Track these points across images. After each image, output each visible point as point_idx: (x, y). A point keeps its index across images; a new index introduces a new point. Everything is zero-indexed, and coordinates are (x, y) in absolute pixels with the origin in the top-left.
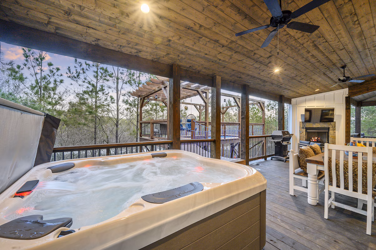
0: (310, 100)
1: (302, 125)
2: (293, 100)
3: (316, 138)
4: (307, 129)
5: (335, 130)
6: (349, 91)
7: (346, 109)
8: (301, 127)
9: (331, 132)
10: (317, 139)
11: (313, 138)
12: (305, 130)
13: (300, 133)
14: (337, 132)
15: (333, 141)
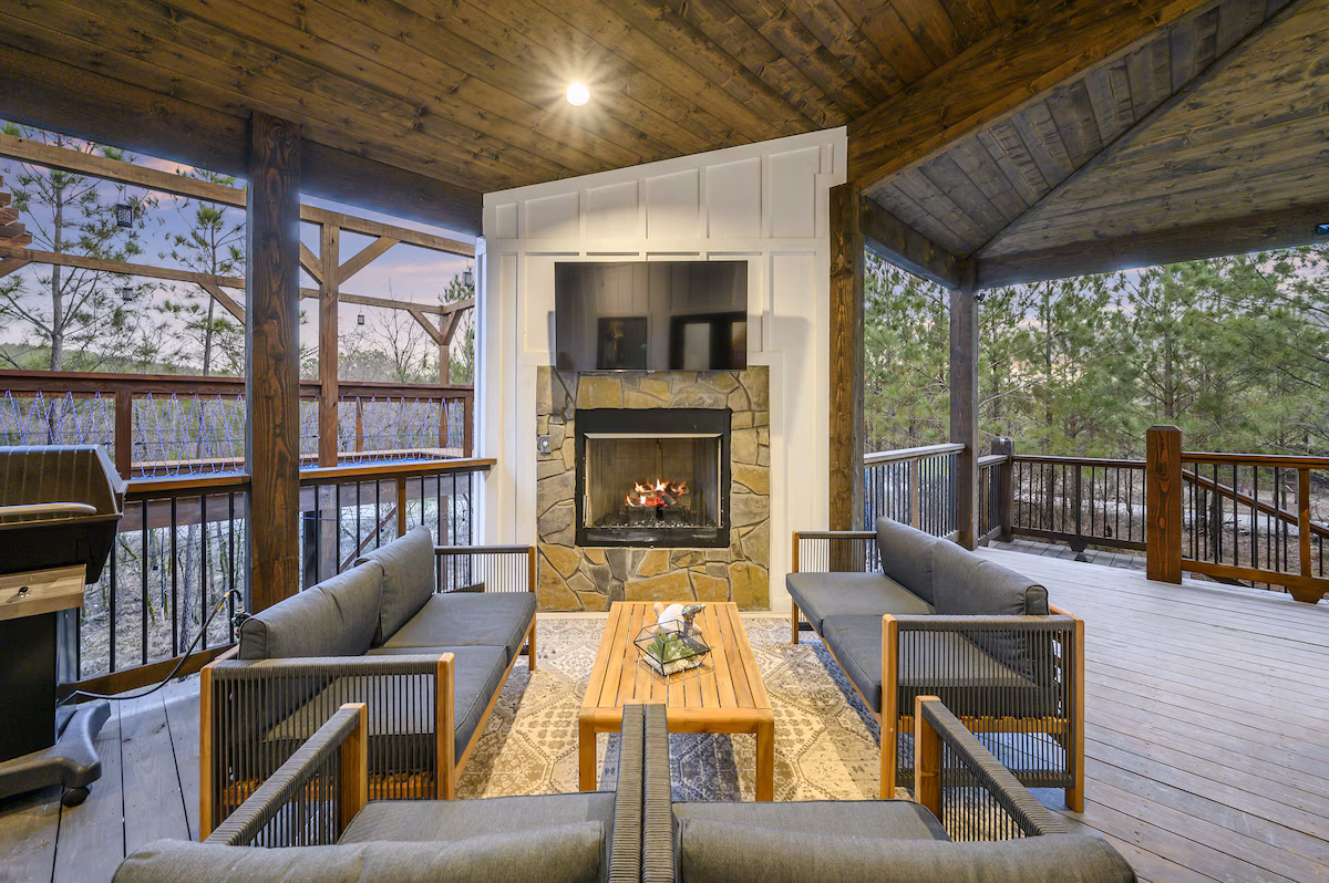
0: (606, 207)
1: (549, 391)
2: (496, 205)
3: (661, 487)
4: (587, 421)
5: (767, 426)
6: (854, 146)
7: (836, 274)
8: (548, 403)
9: (741, 442)
10: (668, 490)
11: (639, 488)
12: (571, 426)
13: (544, 454)
14: (776, 442)
15: (754, 509)
